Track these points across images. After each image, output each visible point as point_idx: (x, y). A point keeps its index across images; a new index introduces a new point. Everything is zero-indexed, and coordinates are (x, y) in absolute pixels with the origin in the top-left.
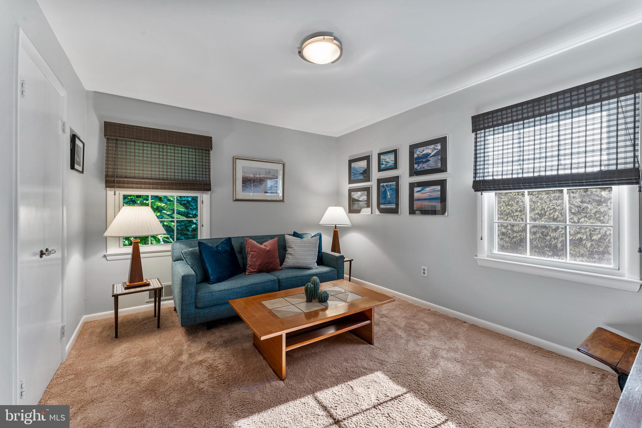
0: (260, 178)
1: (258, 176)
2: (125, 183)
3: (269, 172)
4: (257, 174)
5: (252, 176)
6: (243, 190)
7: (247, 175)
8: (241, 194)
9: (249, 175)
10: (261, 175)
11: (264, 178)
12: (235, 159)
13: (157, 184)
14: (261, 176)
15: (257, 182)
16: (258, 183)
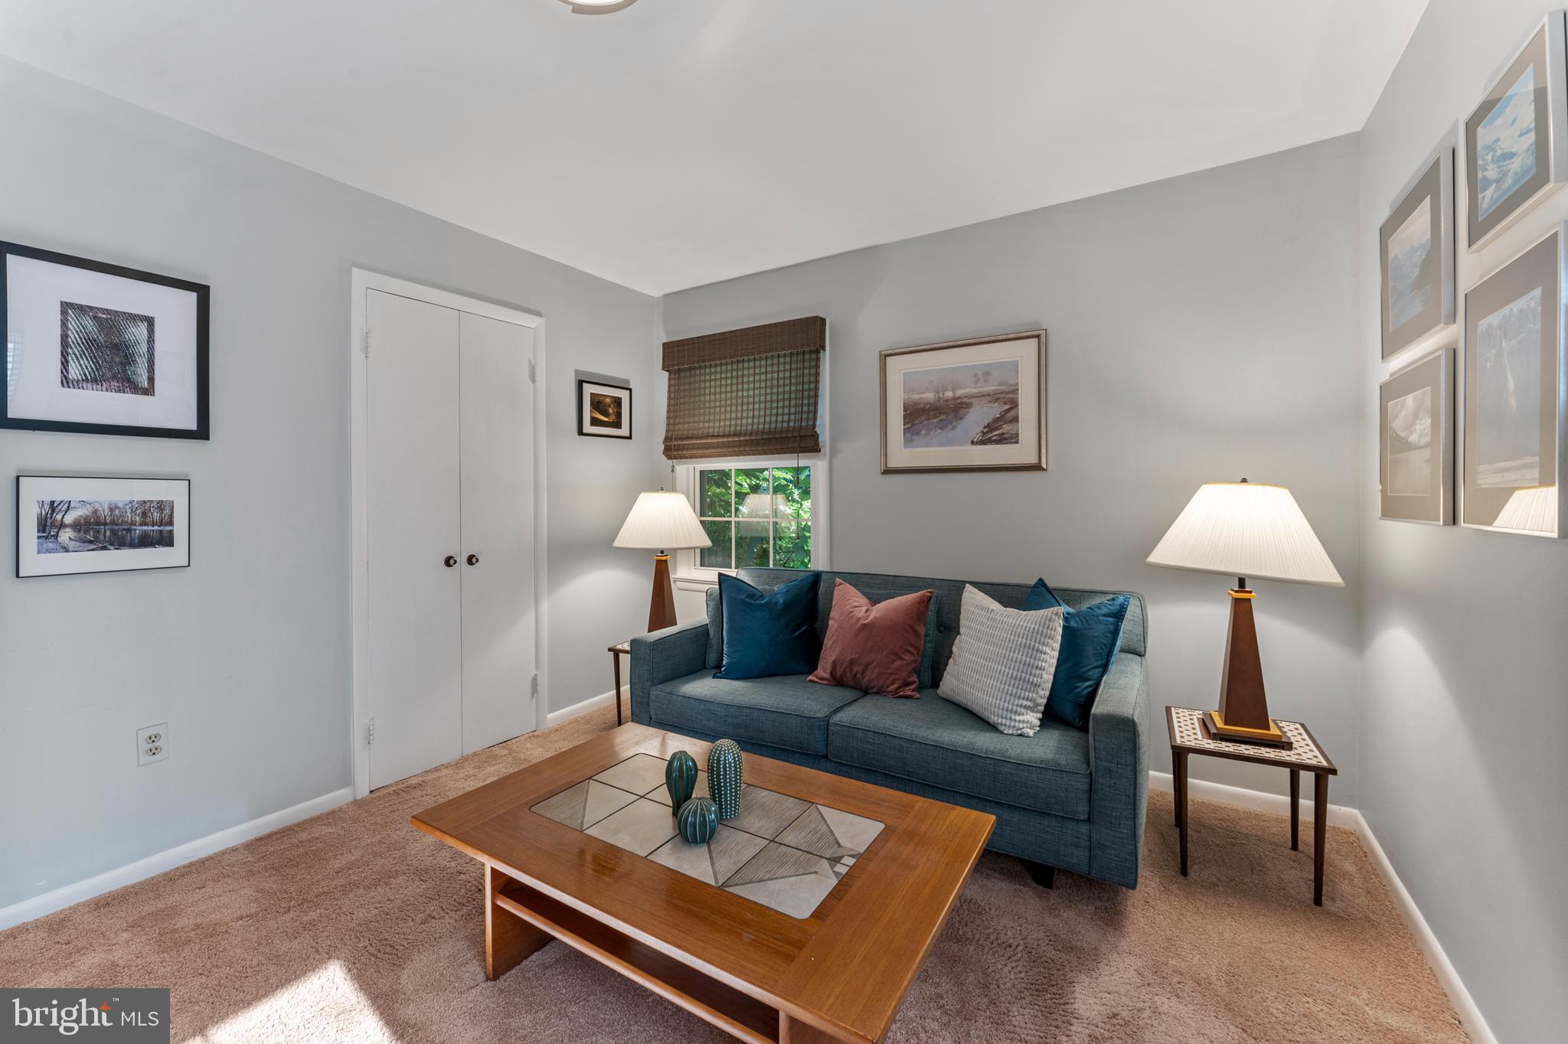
0: (955, 399)
1: (949, 394)
2: (683, 449)
3: (987, 374)
4: (945, 389)
5: (930, 396)
6: (908, 442)
7: (916, 397)
8: (901, 455)
9: (921, 395)
10: (960, 388)
11: (971, 396)
12: (884, 357)
13: (728, 445)
14: (959, 393)
15: (946, 413)
16: (951, 417)
